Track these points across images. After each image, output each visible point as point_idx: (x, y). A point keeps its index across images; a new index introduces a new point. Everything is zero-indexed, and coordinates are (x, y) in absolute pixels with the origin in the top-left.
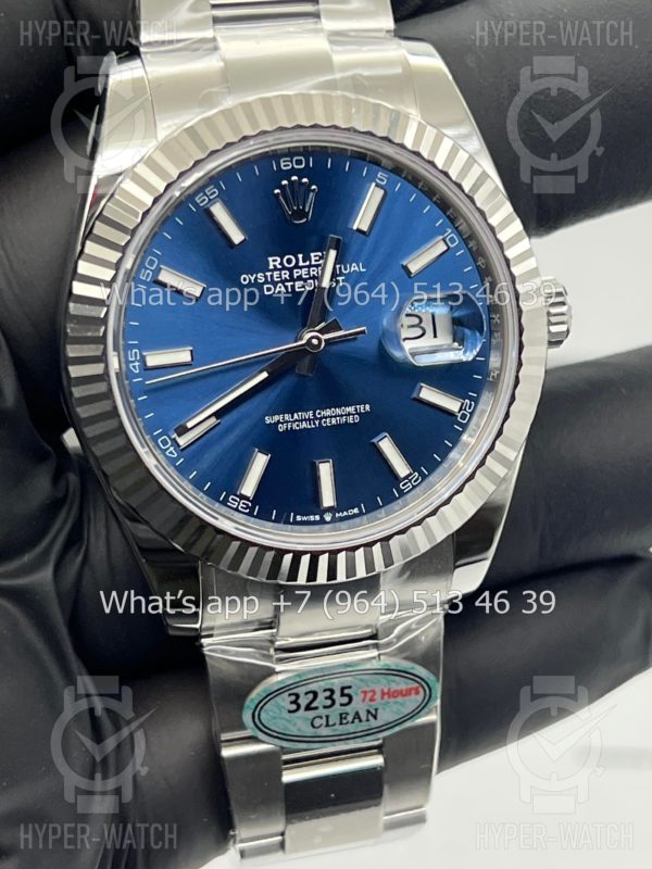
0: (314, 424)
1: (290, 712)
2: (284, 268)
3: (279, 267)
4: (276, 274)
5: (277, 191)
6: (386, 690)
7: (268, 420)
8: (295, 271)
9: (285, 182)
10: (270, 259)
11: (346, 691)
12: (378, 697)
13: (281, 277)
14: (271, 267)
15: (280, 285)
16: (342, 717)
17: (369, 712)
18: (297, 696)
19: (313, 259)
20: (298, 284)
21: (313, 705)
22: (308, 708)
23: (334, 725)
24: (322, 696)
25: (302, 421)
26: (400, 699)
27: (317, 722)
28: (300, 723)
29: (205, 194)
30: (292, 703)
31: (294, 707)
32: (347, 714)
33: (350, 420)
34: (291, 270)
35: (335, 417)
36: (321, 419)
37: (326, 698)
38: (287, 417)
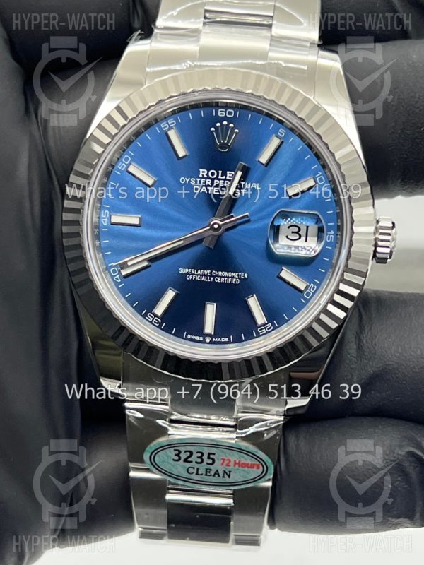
0: (210, 279)
1: (174, 460)
2: (209, 178)
3: (206, 176)
4: (203, 180)
5: (213, 129)
6: (237, 461)
7: (181, 271)
8: (215, 181)
9: (218, 124)
10: (201, 170)
11: (211, 456)
12: (232, 464)
13: (205, 183)
14: (201, 176)
15: (204, 187)
16: (207, 471)
17: (225, 472)
18: (180, 452)
19: (228, 175)
20: (215, 189)
21: (189, 460)
22: (186, 460)
23: (202, 474)
24: (195, 455)
25: (202, 275)
26: (246, 469)
27: (191, 470)
28: (180, 469)
29: (168, 123)
30: (176, 455)
31: (177, 458)
32: (211, 470)
33: (233, 281)
34: (213, 180)
35: (224, 277)
36: (215, 277)
37: (198, 457)
38: (194, 271)
